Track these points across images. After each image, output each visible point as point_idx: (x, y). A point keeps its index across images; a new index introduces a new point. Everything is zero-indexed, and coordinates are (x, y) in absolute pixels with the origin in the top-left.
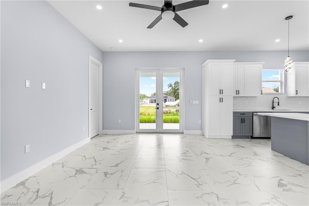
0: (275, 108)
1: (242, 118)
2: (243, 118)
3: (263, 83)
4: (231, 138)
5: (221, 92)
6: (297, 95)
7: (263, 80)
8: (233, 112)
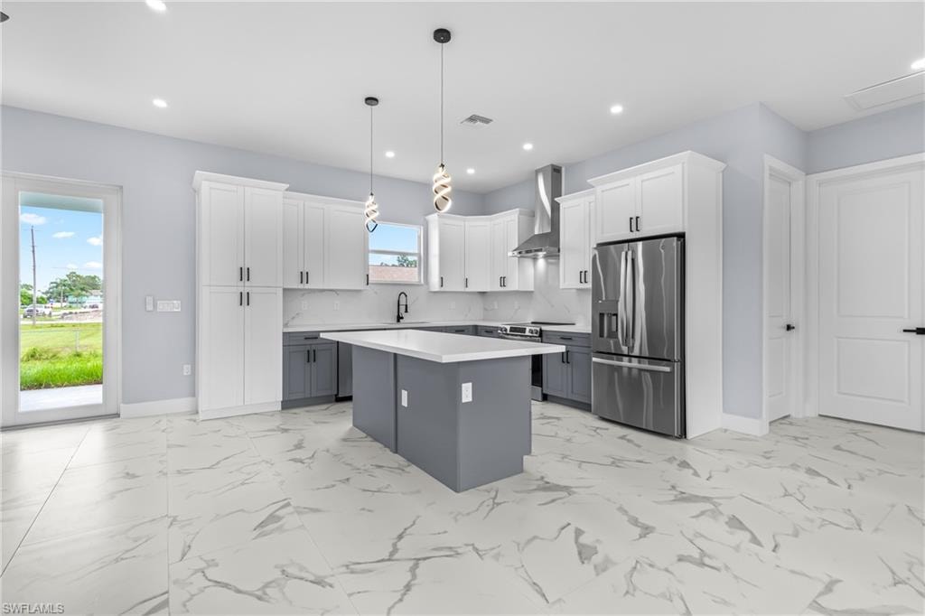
0: (402, 318)
1: (308, 348)
2: (313, 347)
3: (371, 255)
4: (280, 408)
5: (244, 274)
6: (442, 289)
7: (370, 248)
8: (284, 333)
